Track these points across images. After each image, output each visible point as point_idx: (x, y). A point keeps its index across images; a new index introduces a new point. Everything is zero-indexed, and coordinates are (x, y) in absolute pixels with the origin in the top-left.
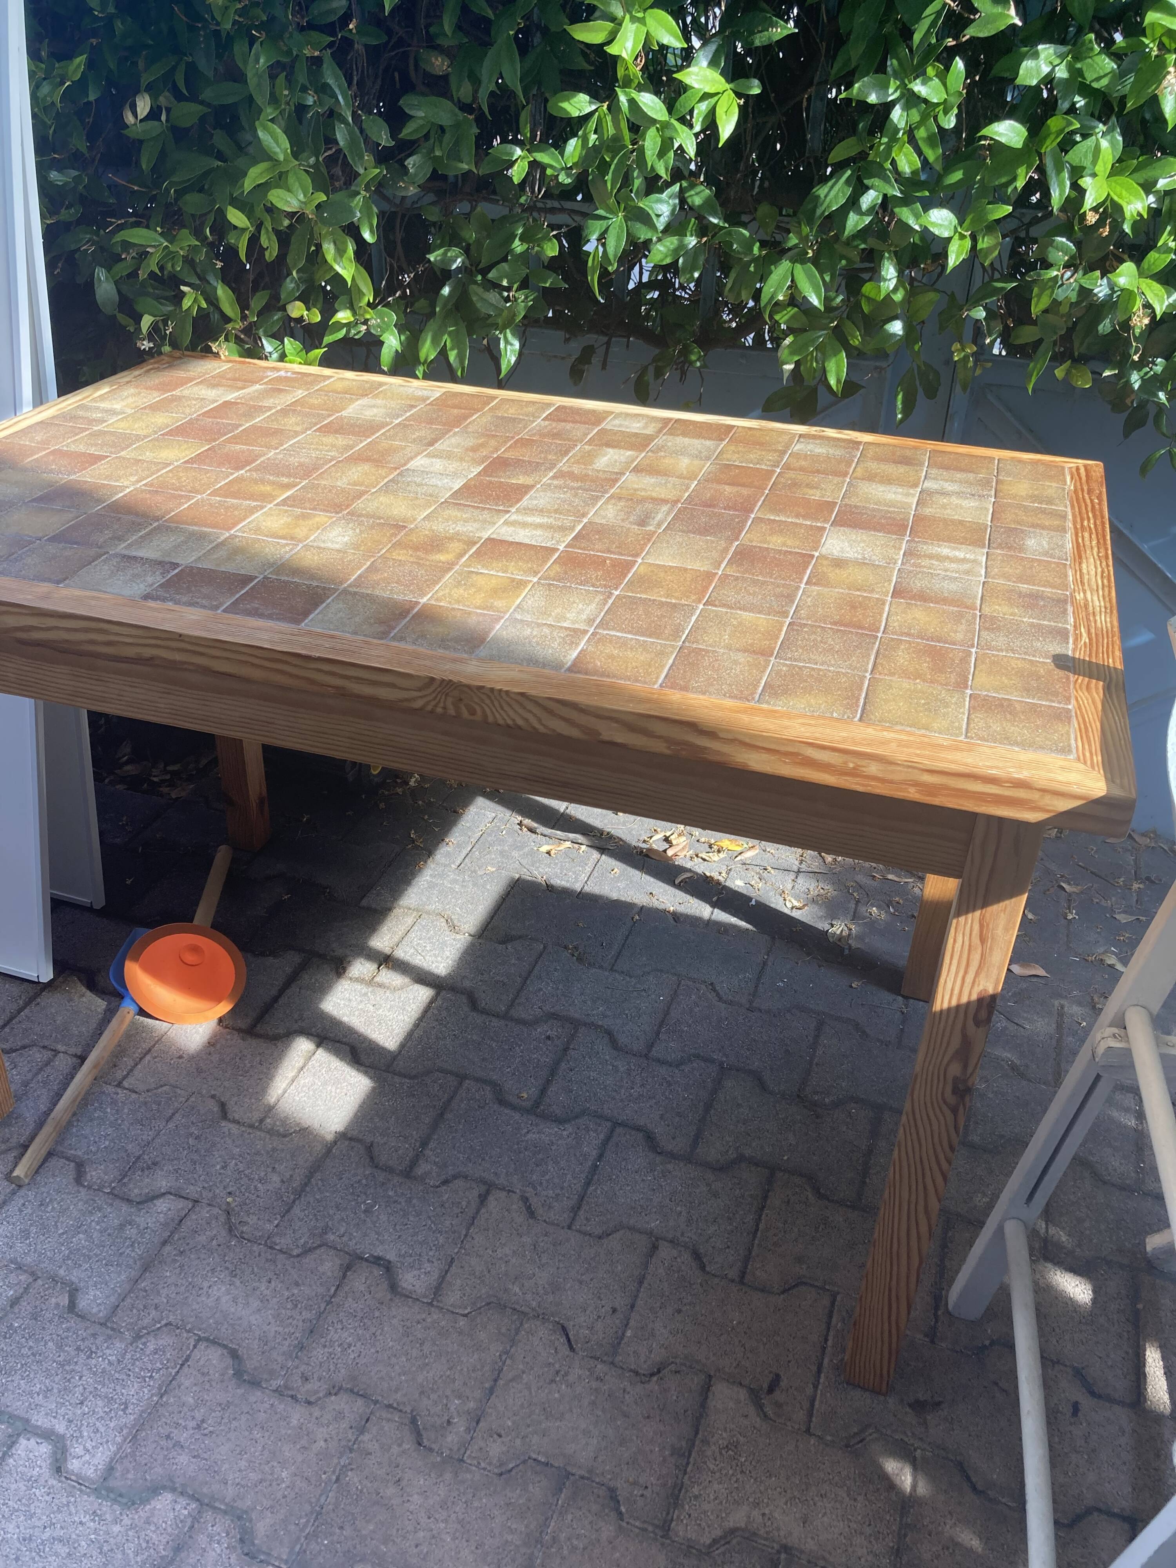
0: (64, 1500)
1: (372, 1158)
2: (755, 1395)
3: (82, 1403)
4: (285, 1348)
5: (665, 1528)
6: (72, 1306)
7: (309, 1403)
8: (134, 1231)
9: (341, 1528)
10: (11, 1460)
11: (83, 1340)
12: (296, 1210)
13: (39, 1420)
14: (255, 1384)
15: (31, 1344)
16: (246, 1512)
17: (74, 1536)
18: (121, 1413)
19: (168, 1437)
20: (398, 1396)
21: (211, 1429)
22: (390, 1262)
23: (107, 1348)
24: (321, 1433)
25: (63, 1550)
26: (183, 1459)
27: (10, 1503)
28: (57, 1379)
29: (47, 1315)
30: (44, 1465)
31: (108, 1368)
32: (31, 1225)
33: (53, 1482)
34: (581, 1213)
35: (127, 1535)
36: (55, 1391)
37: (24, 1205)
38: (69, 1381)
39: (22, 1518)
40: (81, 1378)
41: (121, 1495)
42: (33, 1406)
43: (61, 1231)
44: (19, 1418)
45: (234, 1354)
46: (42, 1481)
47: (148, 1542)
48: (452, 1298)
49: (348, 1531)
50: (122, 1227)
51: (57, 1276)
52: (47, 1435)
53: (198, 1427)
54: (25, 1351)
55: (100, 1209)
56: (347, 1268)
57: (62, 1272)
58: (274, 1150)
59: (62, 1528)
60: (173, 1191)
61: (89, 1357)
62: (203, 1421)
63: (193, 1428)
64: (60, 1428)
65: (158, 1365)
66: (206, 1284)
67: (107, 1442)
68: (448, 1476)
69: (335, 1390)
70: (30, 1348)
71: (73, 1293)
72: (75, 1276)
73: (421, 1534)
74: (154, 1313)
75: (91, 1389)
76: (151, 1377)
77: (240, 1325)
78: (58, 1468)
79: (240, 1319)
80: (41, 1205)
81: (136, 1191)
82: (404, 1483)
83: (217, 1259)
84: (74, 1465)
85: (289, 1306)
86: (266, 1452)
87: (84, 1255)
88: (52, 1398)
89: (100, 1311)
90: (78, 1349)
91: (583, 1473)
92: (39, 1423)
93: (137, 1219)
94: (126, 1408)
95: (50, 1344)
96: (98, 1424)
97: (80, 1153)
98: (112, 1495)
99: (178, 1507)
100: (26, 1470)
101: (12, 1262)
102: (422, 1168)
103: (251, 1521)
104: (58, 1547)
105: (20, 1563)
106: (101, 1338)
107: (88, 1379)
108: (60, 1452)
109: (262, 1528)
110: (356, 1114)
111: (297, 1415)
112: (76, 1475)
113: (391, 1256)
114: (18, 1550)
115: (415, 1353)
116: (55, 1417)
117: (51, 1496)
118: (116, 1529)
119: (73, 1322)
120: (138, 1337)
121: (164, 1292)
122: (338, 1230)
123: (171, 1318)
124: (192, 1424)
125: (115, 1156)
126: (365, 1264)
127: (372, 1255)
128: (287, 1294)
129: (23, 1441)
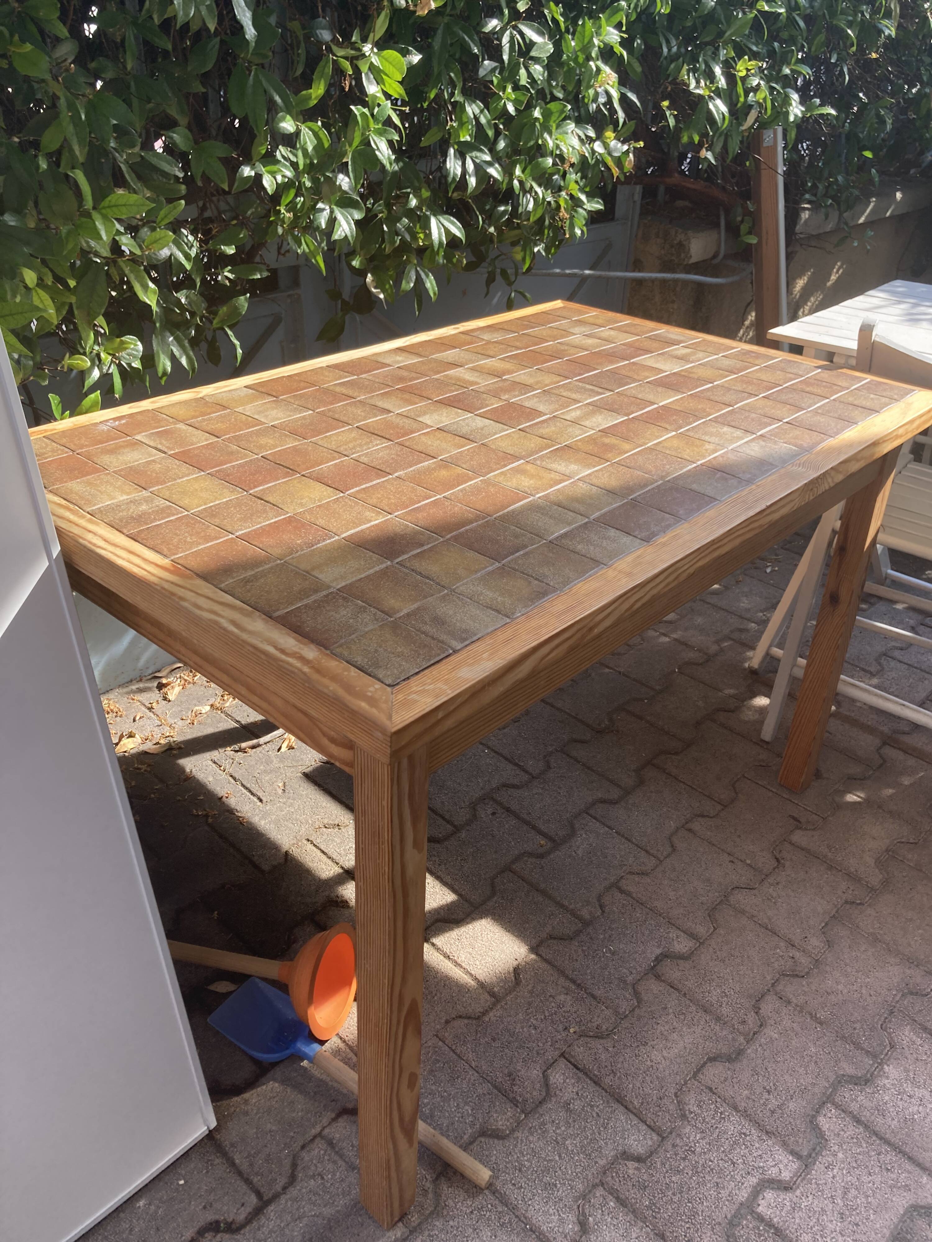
0: (814, 1186)
1: (561, 939)
2: (797, 828)
3: (734, 1163)
4: (717, 1028)
5: (872, 889)
6: (638, 1159)
7: (761, 1025)
8: (578, 1102)
9: (855, 1029)
10: (775, 1220)
11: (676, 1155)
12: (597, 993)
13: (743, 1195)
14: (740, 1053)
15: (670, 1193)
16: (837, 1077)
17: (843, 1184)
18: (748, 1138)
19: (773, 1112)
20: (769, 978)
21: (771, 1084)
22: (661, 954)
23: (688, 1138)
24: (787, 1023)
25: (853, 1192)
26: (792, 1105)
27: (811, 1224)
28: (708, 1178)
29: (645, 1177)
30: (782, 1196)
31: (707, 1140)
32: (541, 1181)
33: (798, 1192)
34: (651, 851)
35: (846, 1150)
36: (718, 1181)
37: (514, 1185)
38: (712, 1170)
39: (825, 1217)
40: (711, 1161)
41: (814, 1149)
42: (730, 1198)
43: (557, 1158)
44: (738, 1210)
45: (713, 1059)
46: (795, 1200)
47: (852, 1138)
48: (701, 930)
49: (858, 1026)
50: (569, 1111)
51: (604, 1166)
52: (756, 1192)
53: (769, 1092)
54: (675, 1199)
55: (543, 1124)
56: (658, 977)
57: (602, 1162)
58: (531, 992)
59: (836, 1191)
60: (545, 1068)
61: (693, 1152)
62: (764, 1088)
63: (769, 1094)
64: (753, 1181)
65: (712, 1107)
66: (649, 1063)
67: (771, 1151)
68: (828, 968)
69: (757, 1010)
70: (674, 1194)
71: (626, 1156)
72: (609, 1152)
73: (864, 991)
74: (665, 1101)
75: (723, 1156)
76: (721, 1113)
77: (690, 1049)
78: (785, 1187)
79: (685, 1048)
80: (520, 1170)
81: (535, 1093)
82: (829, 991)
83: (628, 1050)
84: (786, 1175)
85: (682, 1017)
86: (795, 1056)
87: (589, 1143)
88: (726, 1184)
89: (651, 1139)
90: (684, 1159)
91: (835, 910)
92: (746, 1195)
93: (565, 1099)
94: (744, 1134)
95: (674, 1179)
96: (755, 1155)
97: (470, 1131)
98: (813, 1155)
99: (829, 1115)
100: (785, 1209)
101: (577, 1201)
102: (585, 913)
103: (843, 1075)
104: (850, 1196)
105: (860, 1223)
106: (678, 1141)
107: (713, 1155)
108: (772, 1186)
109: (850, 1070)
110: (516, 936)
111: (770, 1032)
112: (794, 1176)
113: (658, 951)
114: (850, 1223)
115: (738, 960)
116: (743, 1184)
117: (809, 1195)
118: (840, 1155)
119: (657, 1160)
120: (684, 1117)
121: (647, 1090)
122: (624, 973)
123: (673, 1091)
124: (766, 1095)
125: (486, 1105)
126: (658, 967)
127: (653, 961)
128: (671, 1016)
129: (760, 1209)
